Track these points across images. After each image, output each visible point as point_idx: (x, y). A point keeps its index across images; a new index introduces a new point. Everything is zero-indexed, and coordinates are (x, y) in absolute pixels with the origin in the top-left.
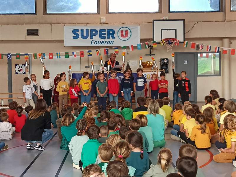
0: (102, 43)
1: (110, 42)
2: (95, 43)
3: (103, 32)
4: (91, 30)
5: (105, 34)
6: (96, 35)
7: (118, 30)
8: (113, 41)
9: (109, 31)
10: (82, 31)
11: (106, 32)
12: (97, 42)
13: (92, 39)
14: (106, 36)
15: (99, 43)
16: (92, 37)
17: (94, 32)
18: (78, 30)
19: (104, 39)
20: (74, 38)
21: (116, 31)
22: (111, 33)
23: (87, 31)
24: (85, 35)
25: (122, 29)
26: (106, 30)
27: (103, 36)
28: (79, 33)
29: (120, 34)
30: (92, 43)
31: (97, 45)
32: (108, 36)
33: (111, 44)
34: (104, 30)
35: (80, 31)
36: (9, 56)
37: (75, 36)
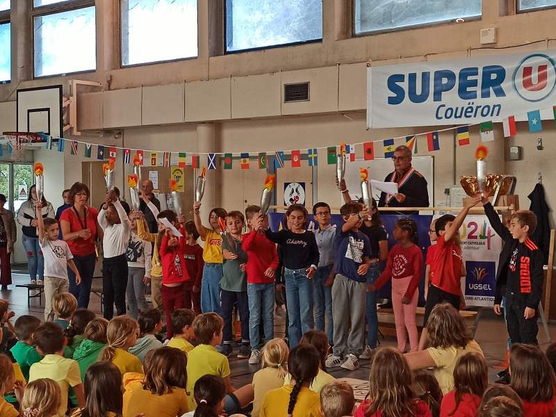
0: (467, 113)
1: (489, 110)
2: (448, 116)
3: (470, 78)
4: (436, 72)
5: (474, 83)
6: (449, 88)
7: (516, 66)
8: (499, 106)
9: (487, 71)
10: (412, 77)
11: (479, 78)
12: (452, 112)
13: (439, 103)
14: (478, 89)
15: (458, 115)
16: (437, 96)
17: (445, 81)
18: (401, 78)
19: (471, 101)
20: (392, 101)
21: (509, 67)
22: (494, 79)
23: (425, 76)
24: (419, 92)
26: (480, 71)
27: (469, 89)
28: (405, 85)
29: (520, 80)
30: (439, 116)
31: (453, 121)
32: (485, 90)
33: (492, 115)
34: (474, 71)
35: (406, 79)
36: (212, 161)
37: (394, 95)
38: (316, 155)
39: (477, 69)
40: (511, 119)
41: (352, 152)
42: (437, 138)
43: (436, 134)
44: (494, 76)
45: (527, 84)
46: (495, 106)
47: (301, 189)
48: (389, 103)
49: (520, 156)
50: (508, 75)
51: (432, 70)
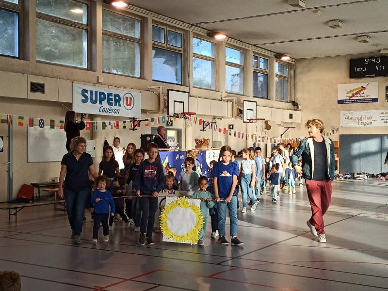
0: (109, 111)
3: (110, 97)
4: (99, 92)
5: (112, 100)
6: (104, 99)
7: (123, 95)
9: (116, 95)
11: (113, 97)
12: (105, 110)
13: (101, 105)
17: (102, 96)
19: (111, 106)
23: (96, 92)
26: (113, 95)
28: (88, 95)
29: (125, 101)
30: (100, 111)
33: (117, 113)
35: (89, 92)
36: (41, 124)
37: (84, 99)
46: (118, 110)
48: (82, 102)
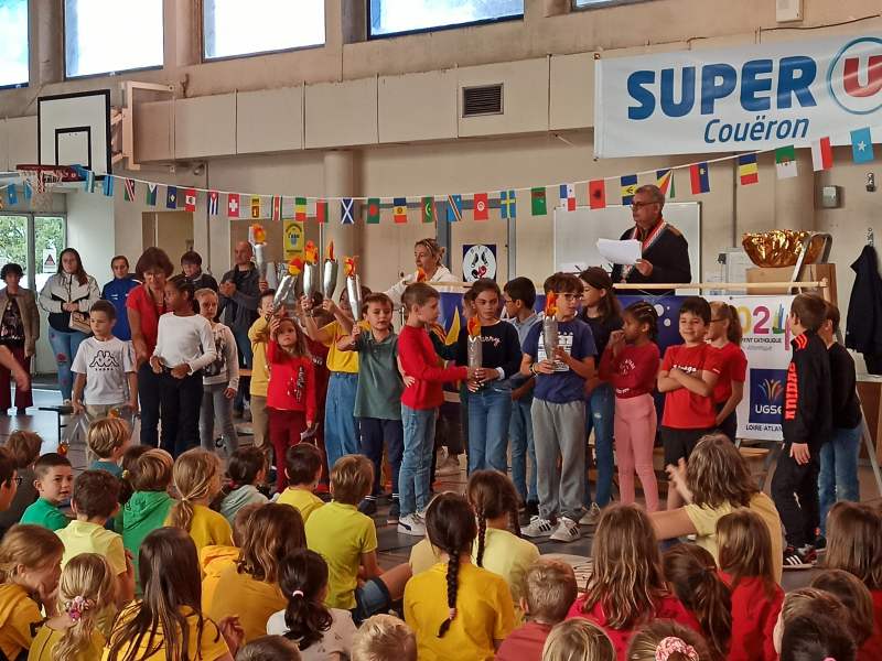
0: (754, 132)
1: (790, 128)
2: (724, 137)
3: (758, 77)
4: (705, 68)
5: (766, 85)
6: (725, 92)
7: (833, 56)
8: (806, 121)
9: (787, 66)
10: (668, 76)
11: (774, 76)
12: (730, 132)
13: (710, 117)
14: (772, 95)
15: (740, 136)
16: (707, 105)
17: (719, 81)
18: (649, 77)
19: (761, 113)
20: (634, 114)
21: (821, 60)
22: (797, 78)
23: (688, 74)
24: (677, 98)
25: (850, 53)
26: (776, 66)
27: (757, 95)
28: (655, 89)
29: (839, 80)
30: (710, 138)
31: (731, 146)
32: (783, 97)
33: (794, 136)
34: (765, 66)
35: (658, 78)
36: (347, 210)
37: (639, 104)
38: (512, 201)
39: (771, 61)
40: (825, 142)
41: (570, 195)
42: (706, 174)
43: (705, 166)
44: (797, 74)
45: (851, 86)
46: (798, 122)
47: (489, 255)
48: (630, 117)
49: (840, 200)
50: (821, 71)
51: (699, 64)
